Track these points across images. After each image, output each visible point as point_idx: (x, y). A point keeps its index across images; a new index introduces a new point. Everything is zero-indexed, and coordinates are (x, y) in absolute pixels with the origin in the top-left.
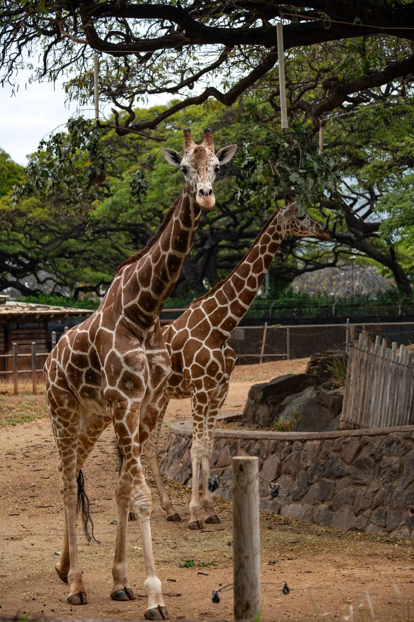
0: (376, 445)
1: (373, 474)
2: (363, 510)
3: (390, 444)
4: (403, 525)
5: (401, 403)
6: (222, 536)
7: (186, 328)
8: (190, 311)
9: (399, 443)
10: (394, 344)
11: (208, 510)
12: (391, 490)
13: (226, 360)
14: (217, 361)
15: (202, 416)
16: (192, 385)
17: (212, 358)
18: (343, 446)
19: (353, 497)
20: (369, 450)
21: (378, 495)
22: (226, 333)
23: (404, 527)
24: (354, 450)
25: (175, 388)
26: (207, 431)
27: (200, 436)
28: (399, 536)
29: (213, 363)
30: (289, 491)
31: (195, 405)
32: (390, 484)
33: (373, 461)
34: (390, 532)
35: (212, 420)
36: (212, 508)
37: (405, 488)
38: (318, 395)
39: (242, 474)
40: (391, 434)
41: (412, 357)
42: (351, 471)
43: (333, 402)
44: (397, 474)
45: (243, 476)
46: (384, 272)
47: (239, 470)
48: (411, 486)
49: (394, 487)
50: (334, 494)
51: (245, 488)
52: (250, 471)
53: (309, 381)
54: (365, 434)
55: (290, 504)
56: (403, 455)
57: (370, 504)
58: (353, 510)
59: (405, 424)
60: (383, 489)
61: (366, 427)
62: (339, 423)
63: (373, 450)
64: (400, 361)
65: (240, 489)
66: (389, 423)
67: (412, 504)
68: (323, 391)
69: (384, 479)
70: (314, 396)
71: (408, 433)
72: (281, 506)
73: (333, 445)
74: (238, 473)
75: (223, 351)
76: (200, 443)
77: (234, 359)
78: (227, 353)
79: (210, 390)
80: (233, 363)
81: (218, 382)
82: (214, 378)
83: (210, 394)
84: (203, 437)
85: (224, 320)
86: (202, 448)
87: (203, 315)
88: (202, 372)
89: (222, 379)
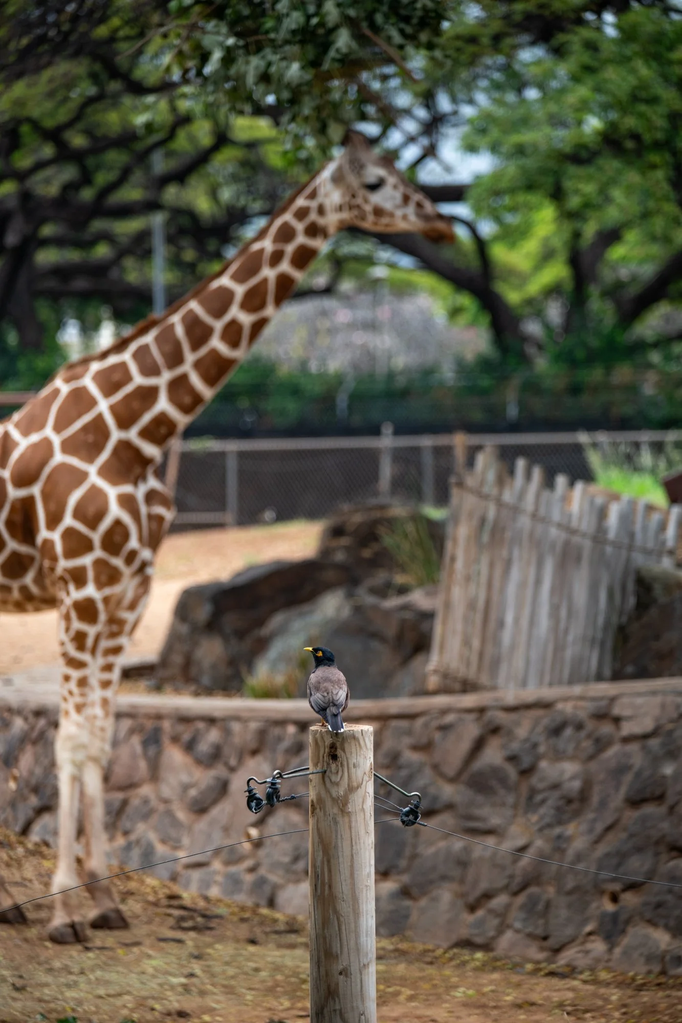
0: (522, 732)
1: (515, 806)
2: (488, 896)
3: (556, 731)
4: (590, 934)
5: (576, 631)
6: (138, 961)
7: (48, 431)
8: (57, 392)
9: (579, 727)
10: (561, 481)
11: (98, 894)
12: (559, 845)
13: (150, 517)
14: (127, 519)
15: (86, 657)
16: (62, 578)
17: (115, 511)
18: (437, 736)
19: (463, 863)
20: (504, 747)
21: (526, 859)
22: (150, 450)
23: (592, 938)
24: (465, 746)
25: (15, 585)
26: (96, 694)
27: (79, 708)
28: (582, 962)
29: (118, 523)
30: (296, 848)
31: (67, 629)
32: (557, 830)
33: (512, 772)
34: (557, 951)
35: (108, 668)
36: (108, 892)
37: (597, 842)
38: (358, 610)
39: (335, 767)
40: (560, 706)
41: (602, 514)
42: (458, 799)
43: (403, 626)
44: (575, 806)
45: (337, 772)
46: (455, 312)
47: (329, 756)
48: (610, 836)
49: (569, 839)
50: (414, 856)
51: (341, 800)
52: (355, 761)
53: (329, 575)
54: (494, 704)
55: (297, 881)
56: (591, 758)
57: (505, 881)
58: (462, 895)
59: (586, 680)
60: (539, 843)
61: (494, 688)
62: (424, 677)
63: (515, 746)
64: (574, 524)
65: (329, 803)
66: (547, 678)
67: (614, 880)
68: (370, 600)
69: (542, 818)
70: (346, 612)
71: (604, 703)
72: (276, 888)
73: (409, 733)
74: (325, 764)
75: (140, 492)
76: (79, 725)
77: (168, 515)
78: (152, 497)
79: (108, 591)
80: (166, 525)
81: (126, 571)
82: (118, 562)
83: (106, 600)
84: (89, 711)
85: (147, 418)
86: (85, 737)
87: (93, 403)
88: (88, 546)
89: (136, 564)
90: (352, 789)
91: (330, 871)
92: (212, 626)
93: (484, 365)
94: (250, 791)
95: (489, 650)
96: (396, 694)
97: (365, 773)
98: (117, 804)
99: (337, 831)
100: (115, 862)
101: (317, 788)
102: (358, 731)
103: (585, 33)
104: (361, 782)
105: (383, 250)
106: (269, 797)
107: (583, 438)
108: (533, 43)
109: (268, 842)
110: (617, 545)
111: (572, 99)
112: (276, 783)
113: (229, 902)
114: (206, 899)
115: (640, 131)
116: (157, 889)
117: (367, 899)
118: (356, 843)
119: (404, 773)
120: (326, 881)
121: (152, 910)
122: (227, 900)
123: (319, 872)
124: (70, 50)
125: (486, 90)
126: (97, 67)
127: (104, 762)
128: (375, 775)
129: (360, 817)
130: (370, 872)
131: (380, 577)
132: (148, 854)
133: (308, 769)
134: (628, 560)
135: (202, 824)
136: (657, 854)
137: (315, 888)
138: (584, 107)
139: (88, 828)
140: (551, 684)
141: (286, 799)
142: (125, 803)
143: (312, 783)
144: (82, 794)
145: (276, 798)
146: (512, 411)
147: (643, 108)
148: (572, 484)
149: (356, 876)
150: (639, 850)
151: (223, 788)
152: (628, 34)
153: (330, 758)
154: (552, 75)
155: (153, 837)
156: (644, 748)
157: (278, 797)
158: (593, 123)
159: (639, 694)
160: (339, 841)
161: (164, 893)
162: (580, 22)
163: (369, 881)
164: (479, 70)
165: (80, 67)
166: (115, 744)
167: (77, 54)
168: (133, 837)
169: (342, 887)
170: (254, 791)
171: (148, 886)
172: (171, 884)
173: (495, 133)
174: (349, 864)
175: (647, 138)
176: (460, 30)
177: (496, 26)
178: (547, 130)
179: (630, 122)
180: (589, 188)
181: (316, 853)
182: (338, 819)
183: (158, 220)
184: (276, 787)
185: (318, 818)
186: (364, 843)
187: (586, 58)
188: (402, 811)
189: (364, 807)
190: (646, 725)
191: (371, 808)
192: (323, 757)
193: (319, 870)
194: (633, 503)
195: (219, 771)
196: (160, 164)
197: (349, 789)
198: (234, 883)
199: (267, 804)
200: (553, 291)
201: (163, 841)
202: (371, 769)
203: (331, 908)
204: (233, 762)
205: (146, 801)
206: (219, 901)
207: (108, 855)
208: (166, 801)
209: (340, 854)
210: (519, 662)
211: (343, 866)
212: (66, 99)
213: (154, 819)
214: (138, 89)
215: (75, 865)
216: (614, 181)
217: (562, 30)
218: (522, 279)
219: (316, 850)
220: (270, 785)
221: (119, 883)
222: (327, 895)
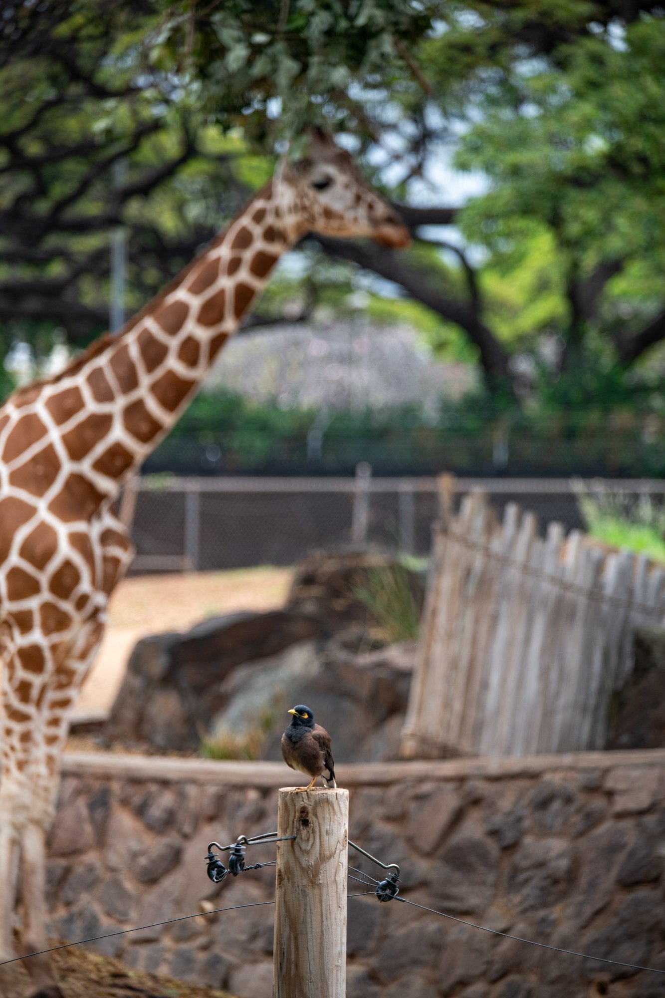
0: (505, 804)
1: (495, 885)
2: (463, 983)
3: (543, 804)
5: (568, 695)
9: (569, 800)
10: (555, 530)
11: (36, 971)
12: (543, 929)
13: (105, 559)
14: (78, 560)
15: (30, 709)
16: (6, 623)
17: (65, 550)
18: (413, 806)
19: (437, 946)
20: (485, 820)
21: (506, 945)
22: (105, 484)
24: (442, 818)
26: (41, 751)
27: (21, 765)
29: (68, 563)
30: (254, 925)
31: (11, 679)
32: (541, 913)
33: (493, 847)
35: (55, 722)
36: (47, 968)
37: (584, 927)
38: (329, 666)
39: (306, 834)
40: (547, 777)
41: (599, 567)
42: (433, 876)
43: (378, 687)
44: (561, 887)
45: (308, 840)
46: (440, 347)
47: (299, 822)
48: (600, 921)
49: (554, 923)
50: (384, 937)
51: (311, 871)
52: (328, 827)
53: (298, 628)
54: (476, 772)
55: (255, 962)
56: (581, 834)
57: (483, 968)
58: (436, 982)
59: (577, 749)
60: (521, 926)
61: (475, 755)
62: (399, 742)
63: (497, 820)
64: (569, 577)
65: (298, 873)
66: (534, 747)
67: (602, 969)
68: (340, 655)
69: (525, 899)
70: (315, 668)
71: (595, 775)
72: (231, 968)
73: (381, 802)
74: (295, 830)
75: (94, 530)
76: (20, 784)
77: (125, 556)
78: (107, 537)
79: (56, 638)
80: (123, 569)
81: (77, 617)
82: (67, 606)
83: (54, 648)
84: (32, 769)
85: (100, 449)
86: (26, 797)
87: (43, 431)
88: (33, 588)
89: (88, 609)
90: (324, 858)
91: (297, 948)
92: (168, 680)
93: (471, 404)
94: (211, 858)
95: (472, 715)
96: (368, 759)
97: (339, 841)
98: (59, 872)
99: (306, 905)
100: (55, 936)
101: (285, 856)
102: (332, 795)
103: (591, 45)
104: (334, 851)
105: (364, 275)
106: (233, 865)
107: (577, 486)
108: (533, 55)
109: (223, 918)
110: (614, 603)
111: (574, 116)
112: (240, 850)
113: (179, 982)
114: (154, 978)
115: (648, 153)
116: (100, 966)
117: (338, 980)
118: (327, 918)
119: (375, 846)
120: (293, 960)
121: (94, 988)
122: (177, 980)
123: (285, 950)
124: (29, 48)
125: (480, 105)
126: (57, 68)
127: (47, 825)
128: (349, 843)
129: (332, 890)
130: (342, 951)
131: (353, 631)
132: (92, 926)
133: (276, 835)
134: (626, 620)
135: (152, 896)
136: (650, 942)
137: (280, 967)
138: (587, 126)
139: (27, 897)
140: (539, 752)
141: (251, 868)
142: (68, 871)
143: (280, 850)
144: (22, 860)
145: (240, 865)
146: (500, 455)
147: (651, 129)
148: (567, 534)
149: (325, 955)
150: (631, 937)
151: (175, 858)
152: (637, 47)
153: (301, 823)
154: (553, 90)
155: (97, 909)
156: (639, 825)
157: (242, 865)
158: (597, 144)
159: (635, 766)
160: (309, 915)
161: (108, 971)
162: (585, 33)
163: (340, 961)
164: (473, 83)
165: (37, 68)
166: (60, 805)
167: (35, 53)
168: (75, 909)
169: (310, 967)
170: (216, 858)
171: (91, 962)
172: (115, 961)
173: (489, 151)
174: (319, 941)
175: (655, 160)
176: (455, 38)
177: (494, 36)
178: (547, 150)
179: (637, 144)
180: (591, 215)
181: (282, 929)
182: (307, 891)
183: (118, 237)
184: (241, 854)
185: (285, 890)
186: (335, 918)
187: (591, 72)
188: (378, 884)
189: (337, 878)
190: (642, 800)
191: (345, 880)
192: (293, 822)
193: (285, 947)
194: (632, 558)
195: (172, 838)
196: (122, 176)
197: (320, 858)
198: (185, 961)
199: (229, 873)
200: (547, 327)
201: (109, 914)
202: (346, 837)
203: (297, 990)
204: (187, 829)
205: (91, 869)
206: (169, 981)
207: (48, 927)
208: (113, 870)
209: (309, 930)
210: (504, 728)
211: (311, 943)
212: (21, 103)
213: (100, 889)
214: (101, 93)
215: (11, 937)
216: (617, 207)
217: (565, 41)
218: (513, 312)
219: (282, 924)
220: (233, 852)
221: (59, 958)
222: (293, 975)
